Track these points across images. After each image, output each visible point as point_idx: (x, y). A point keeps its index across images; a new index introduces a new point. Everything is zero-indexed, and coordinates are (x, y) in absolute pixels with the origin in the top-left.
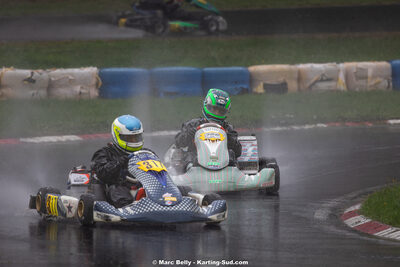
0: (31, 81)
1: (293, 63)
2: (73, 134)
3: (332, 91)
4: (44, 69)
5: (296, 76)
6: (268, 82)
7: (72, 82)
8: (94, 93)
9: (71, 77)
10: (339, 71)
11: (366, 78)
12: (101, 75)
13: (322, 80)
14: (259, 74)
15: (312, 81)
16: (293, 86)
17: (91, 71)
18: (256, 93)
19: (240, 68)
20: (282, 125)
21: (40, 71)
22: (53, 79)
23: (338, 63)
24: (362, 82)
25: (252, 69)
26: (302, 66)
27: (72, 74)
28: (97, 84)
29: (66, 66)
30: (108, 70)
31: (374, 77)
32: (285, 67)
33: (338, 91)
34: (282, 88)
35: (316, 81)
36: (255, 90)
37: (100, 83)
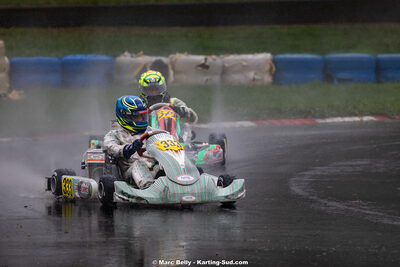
0: (204, 66)
2: (247, 120)
4: (217, 54)
7: (245, 68)
8: (268, 79)
9: (244, 63)
12: (274, 61)
17: (264, 57)
21: (214, 57)
22: (227, 65)
27: (245, 61)
28: (271, 70)
29: (239, 51)
30: (281, 56)
37: (274, 69)
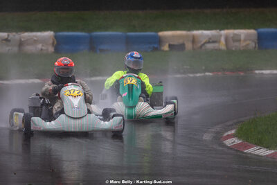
0: (7, 40)
1: (189, 30)
2: (36, 78)
3: (216, 50)
4: (17, 32)
5: (191, 39)
6: (172, 43)
7: (36, 42)
8: (51, 49)
10: (221, 36)
11: (240, 41)
12: (55, 37)
13: (209, 42)
14: (165, 37)
15: (202, 43)
16: (189, 46)
17: (49, 34)
18: (163, 51)
19: (152, 33)
20: (181, 73)
21: (14, 33)
22: (22, 39)
23: (220, 30)
24: (237, 44)
25: (161, 34)
26: (195, 32)
27: (34, 36)
28: (53, 43)
29: (32, 30)
30: (61, 34)
31: (245, 40)
32: (184, 33)
33: (220, 50)
34: (181, 47)
35: (205, 43)
36: (162, 48)
37: (55, 42)
